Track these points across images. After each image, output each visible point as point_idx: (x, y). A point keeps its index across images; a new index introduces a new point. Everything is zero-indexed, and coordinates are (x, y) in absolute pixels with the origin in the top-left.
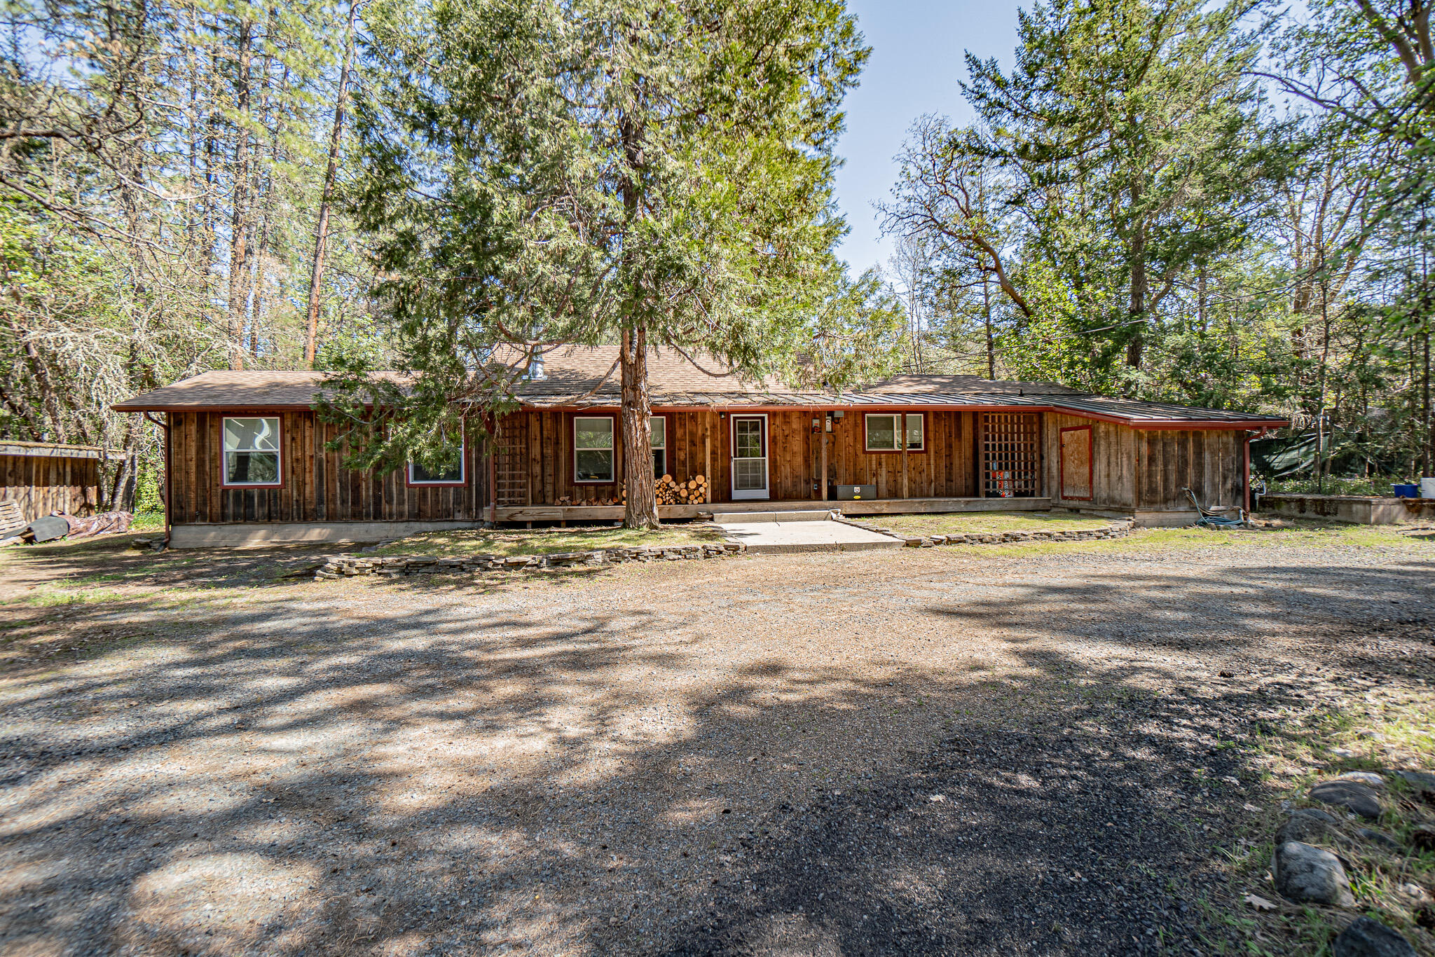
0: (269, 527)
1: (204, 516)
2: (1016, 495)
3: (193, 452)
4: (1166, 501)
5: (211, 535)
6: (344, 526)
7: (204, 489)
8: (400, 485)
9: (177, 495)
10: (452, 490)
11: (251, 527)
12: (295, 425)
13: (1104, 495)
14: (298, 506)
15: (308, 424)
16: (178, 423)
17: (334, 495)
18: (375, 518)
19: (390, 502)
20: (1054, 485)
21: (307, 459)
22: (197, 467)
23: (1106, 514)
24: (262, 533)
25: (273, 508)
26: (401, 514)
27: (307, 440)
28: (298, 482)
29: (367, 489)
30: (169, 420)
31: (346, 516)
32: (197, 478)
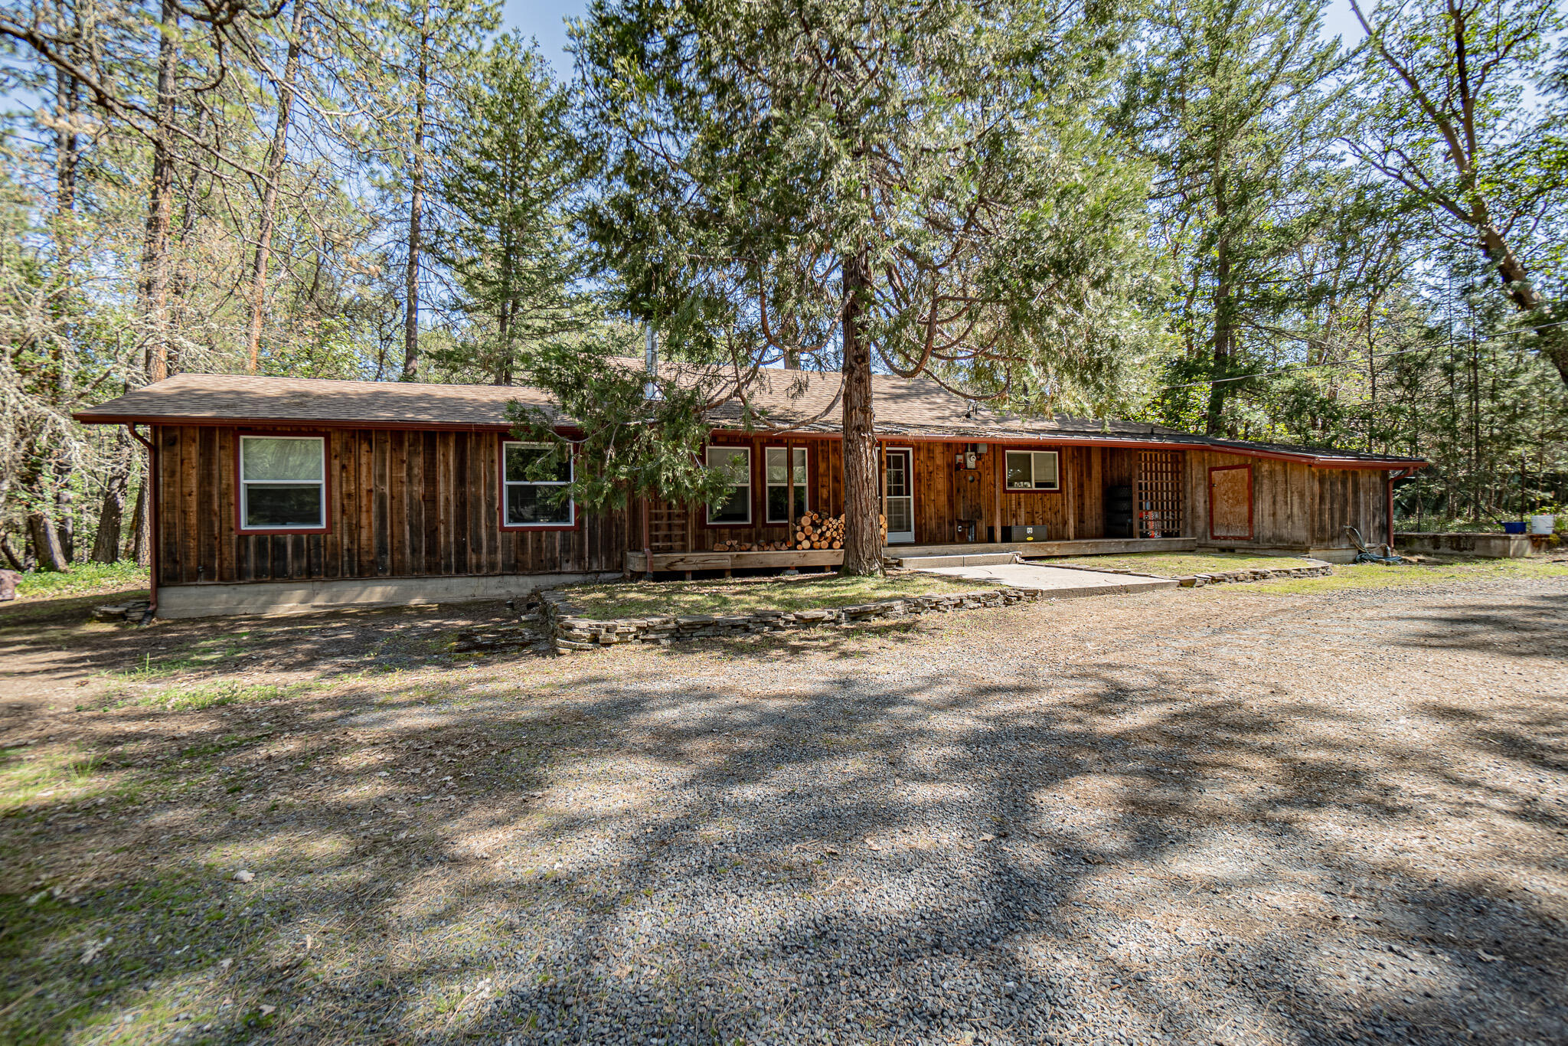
0: (309, 586)
1: (209, 572)
2: (1164, 535)
3: (193, 484)
4: (1332, 538)
5: (218, 599)
6: (414, 583)
7: (211, 535)
8: (491, 530)
9: (167, 544)
10: (558, 535)
11: (281, 586)
12: (347, 449)
13: (1268, 534)
14: (351, 557)
15: (365, 447)
16: (171, 443)
17: (402, 542)
18: (458, 571)
19: (477, 550)
20: (1201, 525)
21: (364, 493)
22: (200, 504)
23: (1270, 552)
24: (299, 593)
25: (314, 560)
26: (492, 566)
27: (364, 469)
28: (350, 525)
29: (447, 534)
30: (155, 437)
31: (418, 570)
32: (199, 520)
